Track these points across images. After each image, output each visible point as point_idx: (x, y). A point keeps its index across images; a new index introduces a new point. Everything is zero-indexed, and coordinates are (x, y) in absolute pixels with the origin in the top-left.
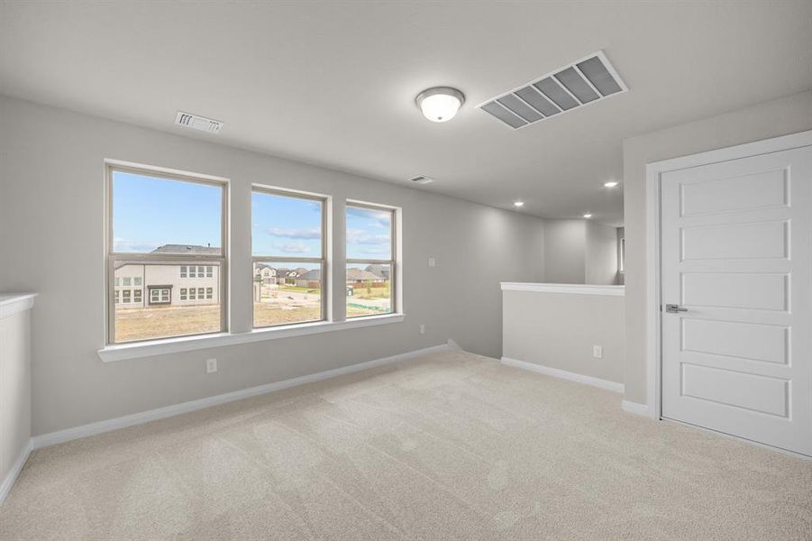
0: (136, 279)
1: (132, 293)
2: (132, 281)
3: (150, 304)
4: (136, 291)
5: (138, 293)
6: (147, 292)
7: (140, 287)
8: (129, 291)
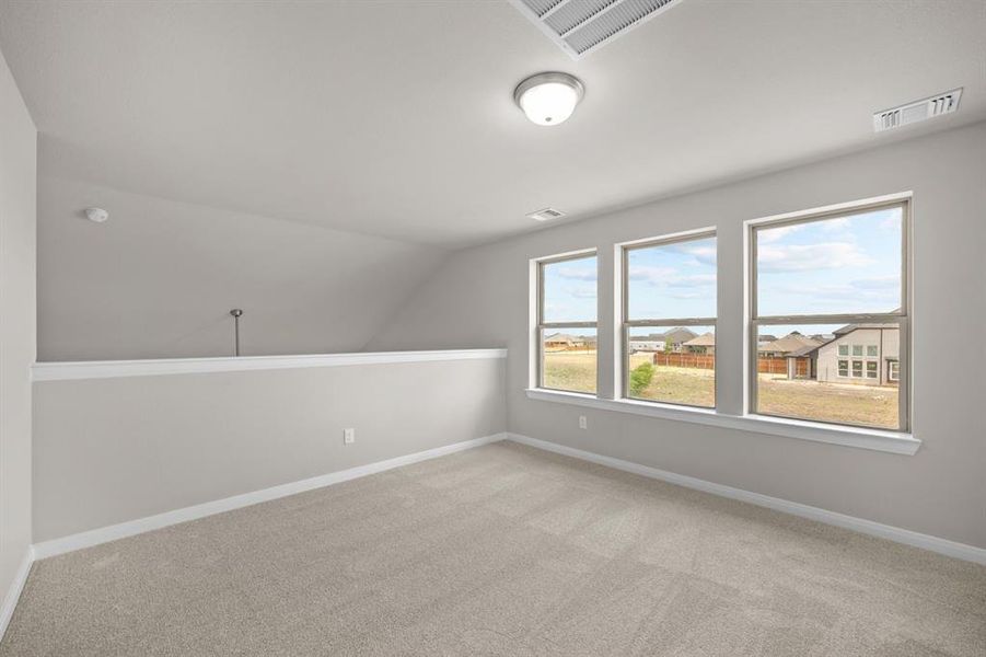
0: (869, 348)
1: (865, 365)
2: (865, 350)
3: (889, 381)
4: (869, 363)
5: (872, 366)
6: (885, 364)
7: (876, 359)
8: (861, 362)
